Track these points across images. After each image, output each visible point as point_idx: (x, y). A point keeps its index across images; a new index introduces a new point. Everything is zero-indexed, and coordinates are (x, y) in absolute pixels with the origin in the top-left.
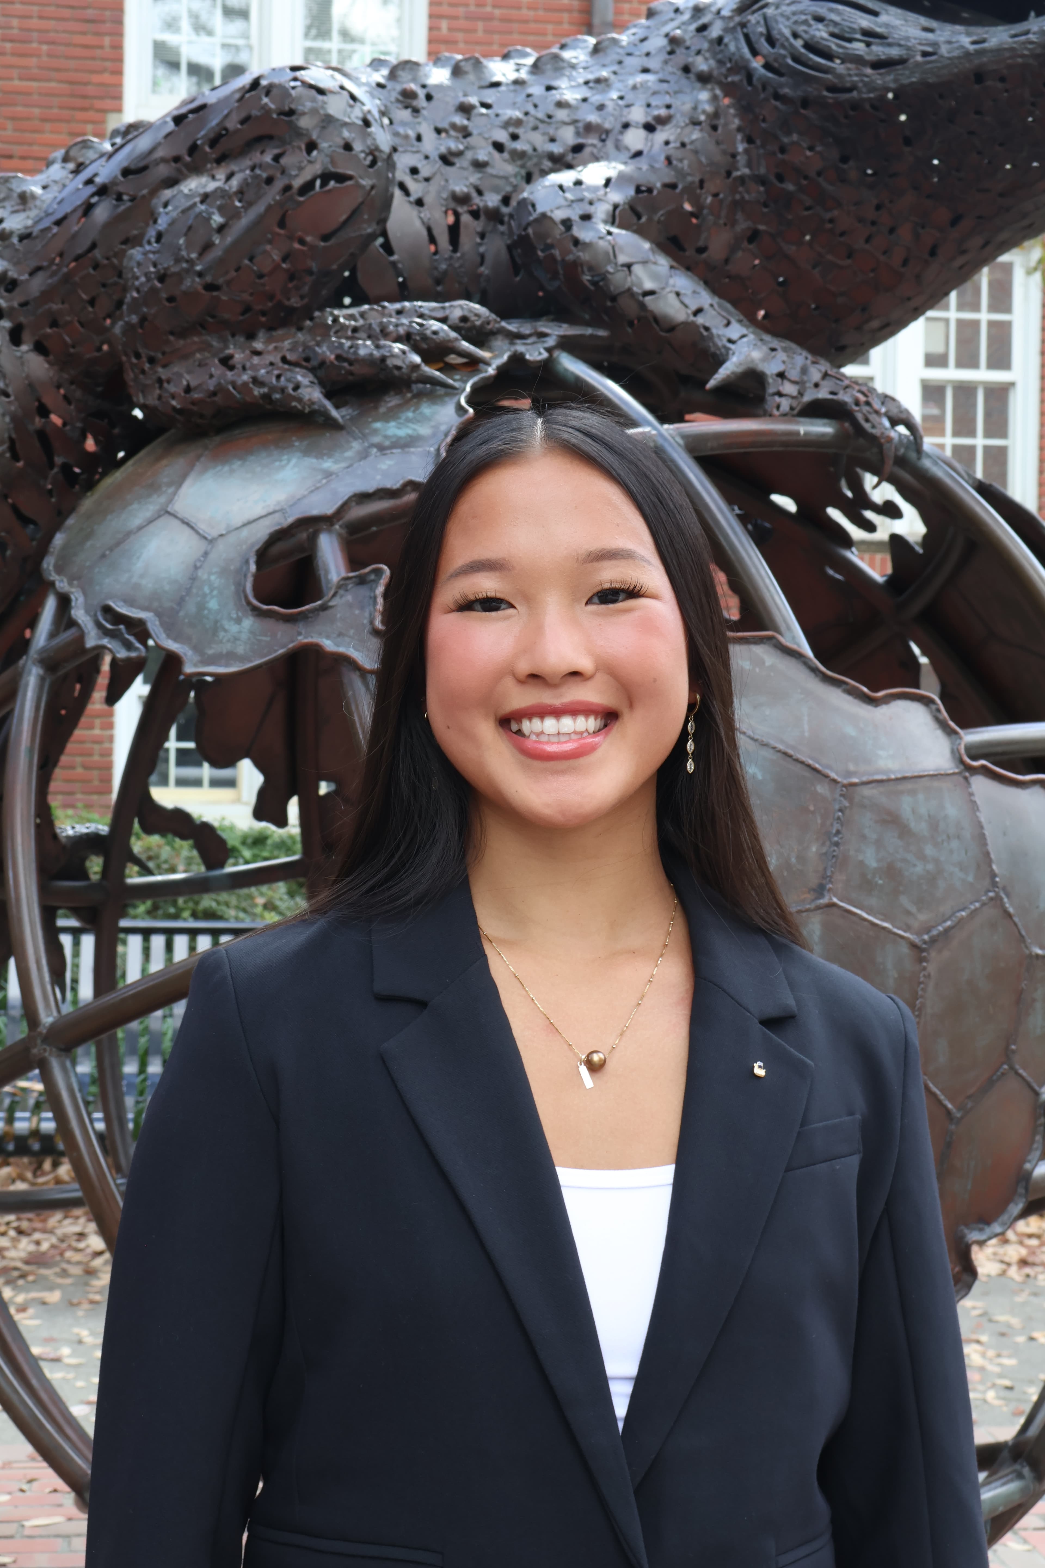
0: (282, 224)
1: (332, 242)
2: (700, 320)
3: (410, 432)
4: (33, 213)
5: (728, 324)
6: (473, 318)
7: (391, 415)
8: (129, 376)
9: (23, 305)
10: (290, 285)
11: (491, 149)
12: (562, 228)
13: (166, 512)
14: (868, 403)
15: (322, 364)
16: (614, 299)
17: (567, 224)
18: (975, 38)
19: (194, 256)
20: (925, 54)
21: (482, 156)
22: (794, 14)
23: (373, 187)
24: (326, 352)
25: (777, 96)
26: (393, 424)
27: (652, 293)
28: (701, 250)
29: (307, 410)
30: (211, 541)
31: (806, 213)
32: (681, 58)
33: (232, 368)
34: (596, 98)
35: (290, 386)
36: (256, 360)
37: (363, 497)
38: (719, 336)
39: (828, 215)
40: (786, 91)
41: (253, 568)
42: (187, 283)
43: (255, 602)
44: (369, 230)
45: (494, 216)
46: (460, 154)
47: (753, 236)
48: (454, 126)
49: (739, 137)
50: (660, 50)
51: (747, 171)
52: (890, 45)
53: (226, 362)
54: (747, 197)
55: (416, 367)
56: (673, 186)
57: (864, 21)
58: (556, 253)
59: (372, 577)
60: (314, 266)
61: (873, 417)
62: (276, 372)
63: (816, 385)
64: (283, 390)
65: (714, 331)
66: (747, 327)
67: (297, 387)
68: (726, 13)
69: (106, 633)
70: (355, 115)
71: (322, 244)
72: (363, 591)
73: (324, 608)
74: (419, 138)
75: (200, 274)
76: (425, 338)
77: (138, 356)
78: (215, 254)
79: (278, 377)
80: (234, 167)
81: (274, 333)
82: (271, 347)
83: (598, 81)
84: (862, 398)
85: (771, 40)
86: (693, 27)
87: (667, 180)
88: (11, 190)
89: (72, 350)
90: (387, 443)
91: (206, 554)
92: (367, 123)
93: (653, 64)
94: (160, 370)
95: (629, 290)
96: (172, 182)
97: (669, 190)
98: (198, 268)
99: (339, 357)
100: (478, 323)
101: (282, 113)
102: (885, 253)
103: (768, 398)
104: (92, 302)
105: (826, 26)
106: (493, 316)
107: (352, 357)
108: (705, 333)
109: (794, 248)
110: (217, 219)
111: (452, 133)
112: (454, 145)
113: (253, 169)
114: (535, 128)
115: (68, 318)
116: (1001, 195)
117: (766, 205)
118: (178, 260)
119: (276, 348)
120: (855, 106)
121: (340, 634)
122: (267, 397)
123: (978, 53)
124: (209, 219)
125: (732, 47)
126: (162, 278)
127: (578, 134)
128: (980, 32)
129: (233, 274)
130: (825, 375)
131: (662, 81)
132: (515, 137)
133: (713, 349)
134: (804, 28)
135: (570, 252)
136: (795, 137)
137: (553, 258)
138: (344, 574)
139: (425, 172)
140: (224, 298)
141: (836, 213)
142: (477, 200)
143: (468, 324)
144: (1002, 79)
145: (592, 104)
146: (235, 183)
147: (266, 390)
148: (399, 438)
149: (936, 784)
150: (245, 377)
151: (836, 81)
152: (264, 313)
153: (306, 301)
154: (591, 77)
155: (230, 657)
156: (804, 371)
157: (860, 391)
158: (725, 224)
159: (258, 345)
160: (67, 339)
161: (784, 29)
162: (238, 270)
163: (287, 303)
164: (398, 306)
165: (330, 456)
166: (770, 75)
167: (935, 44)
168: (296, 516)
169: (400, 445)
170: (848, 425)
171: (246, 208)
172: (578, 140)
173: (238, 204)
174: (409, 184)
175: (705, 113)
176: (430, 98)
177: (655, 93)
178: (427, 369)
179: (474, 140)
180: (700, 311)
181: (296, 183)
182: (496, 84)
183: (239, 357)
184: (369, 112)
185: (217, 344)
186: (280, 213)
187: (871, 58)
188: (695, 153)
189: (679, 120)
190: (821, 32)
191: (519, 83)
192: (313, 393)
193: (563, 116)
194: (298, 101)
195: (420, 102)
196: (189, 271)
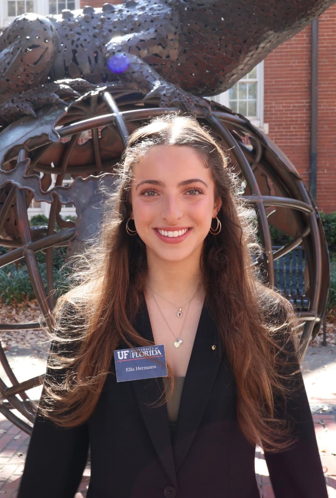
0: (22, 61)
1: (37, 64)
2: (147, 80)
3: (50, 119)
5: (155, 80)
10: (27, 78)
11: (107, 32)
14: (189, 102)
15: (35, 100)
17: (114, 53)
19: (2, 71)
21: (105, 34)
23: (47, 48)
24: (36, 97)
26: (48, 117)
28: (168, 57)
29: (28, 114)
31: (198, 43)
33: (13, 103)
35: (25, 107)
36: (19, 100)
38: (151, 84)
39: (205, 43)
41: (3, 159)
42: (2, 79)
43: (1, 170)
44: (48, 60)
46: (99, 34)
47: (185, 52)
48: (98, 25)
49: (179, 21)
51: (181, 32)
53: (13, 101)
54: (181, 40)
55: (57, 100)
56: (155, 39)
59: (27, 162)
60: (33, 72)
61: (190, 106)
63: (176, 97)
64: (22, 109)
65: (151, 82)
66: (161, 80)
70: (42, 28)
71: (34, 66)
72: (23, 166)
73: (15, 170)
74: (88, 30)
75: (4, 77)
78: (7, 71)
79: (22, 105)
80: (12, 45)
81: (26, 92)
82: (24, 96)
84: (187, 101)
87: (153, 37)
90: (44, 122)
92: (45, 30)
95: (128, 72)
97: (153, 40)
98: (4, 75)
99: (38, 98)
101: (21, 29)
103: (161, 102)
106: (88, 83)
107: (41, 98)
108: (148, 83)
109: (197, 54)
110: (7, 60)
111: (98, 28)
112: (97, 31)
113: (15, 45)
114: (121, 24)
116: (256, 33)
117: (187, 41)
120: (205, 10)
121: (16, 178)
122: (20, 111)
124: (5, 62)
127: (133, 25)
129: (12, 76)
130: (179, 94)
131: (159, 6)
132: (115, 27)
133: (150, 88)
136: (191, 20)
138: (23, 160)
139: (88, 40)
140: (11, 83)
141: (207, 42)
142: (103, 47)
143: (80, 86)
145: (138, 15)
146: (11, 50)
147: (19, 109)
148: (48, 120)
150: (16, 105)
151: (199, 2)
152: (22, 86)
156: (173, 93)
157: (187, 98)
158: (175, 49)
159: (21, 96)
163: (27, 83)
165: (31, 127)
168: (15, 145)
169: (47, 123)
170: (184, 109)
171: (13, 57)
172: (133, 27)
173: (12, 56)
174: (84, 44)
175: (168, 15)
176: (93, 18)
177: (156, 10)
178: (61, 100)
179: (103, 29)
180: (147, 77)
181: (24, 49)
182: (114, 12)
183: (16, 99)
184: (46, 26)
185: (12, 96)
186: (21, 59)
188: (165, 28)
189: (160, 18)
191: (120, 11)
192: (30, 109)
193: (129, 20)
194: (24, 25)
195: (90, 19)
196: (2, 76)
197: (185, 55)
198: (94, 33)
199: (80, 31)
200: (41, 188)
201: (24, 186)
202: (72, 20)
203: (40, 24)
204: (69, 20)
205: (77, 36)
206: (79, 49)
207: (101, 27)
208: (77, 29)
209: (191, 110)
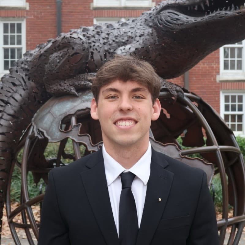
0: (68, 61)
3: (89, 98)
4: (32, 57)
7: (87, 94)
8: (46, 87)
9: (30, 74)
10: (71, 72)
11: (112, 41)
13: (49, 112)
14: (172, 89)
15: (76, 85)
18: (195, 20)
19: (54, 67)
20: (186, 23)
21: (110, 43)
22: (165, 15)
23: (84, 54)
24: (76, 83)
25: (162, 30)
26: (86, 96)
28: (150, 58)
29: (73, 94)
30: (55, 118)
32: (147, 23)
33: (61, 86)
34: (131, 31)
35: (70, 90)
36: (65, 85)
37: (79, 110)
40: (164, 29)
41: (61, 123)
42: (53, 72)
43: (60, 129)
46: (107, 43)
47: (160, 55)
48: (106, 38)
49: (157, 37)
50: (143, 21)
51: (158, 43)
52: (181, 21)
53: (60, 85)
54: (158, 48)
56: (143, 47)
57: (176, 17)
59: (79, 125)
60: (75, 68)
61: (173, 91)
62: (68, 87)
63: (163, 86)
64: (69, 90)
67: (71, 90)
68: (154, 14)
69: (39, 134)
70: (81, 42)
71: (76, 65)
72: (77, 128)
73: (71, 131)
74: (100, 40)
75: (56, 70)
77: (47, 84)
78: (58, 67)
79: (68, 88)
80: (61, 51)
82: (68, 82)
83: (132, 28)
84: (171, 88)
85: (161, 20)
86: (149, 17)
89: (38, 81)
90: (85, 100)
91: (54, 120)
92: (83, 43)
93: (142, 24)
96: (52, 54)
98: (55, 69)
99: (78, 84)
101: (68, 42)
104: (41, 73)
107: (80, 84)
109: (167, 56)
110: (58, 61)
111: (106, 39)
112: (105, 41)
113: (64, 52)
114: (120, 37)
115: (37, 76)
117: (161, 49)
118: (52, 68)
121: (73, 135)
122: (66, 91)
123: (196, 23)
124: (56, 61)
125: (155, 21)
126: (50, 71)
127: (128, 38)
128: (196, 18)
131: (144, 27)
132: (116, 39)
134: (166, 18)
136: (165, 37)
138: (75, 124)
139: (100, 46)
140: (60, 74)
142: (109, 51)
146: (61, 55)
150: (63, 88)
152: (67, 76)
153: (74, 74)
154: (131, 26)
157: (170, 86)
158: (154, 53)
159: (66, 82)
160: (37, 79)
161: (163, 18)
162: (61, 69)
165: (75, 102)
166: (161, 26)
167: (188, 21)
168: (68, 114)
169: (87, 100)
170: (169, 93)
171: (63, 59)
172: (128, 39)
173: (61, 58)
174: (98, 49)
175: (150, 33)
176: (102, 32)
177: (142, 30)
179: (109, 40)
181: (71, 55)
182: (114, 29)
183: (62, 84)
184: (84, 41)
185: (59, 82)
186: (68, 60)
187: (178, 23)
188: (148, 40)
189: (145, 35)
190: (169, 19)
191: (118, 29)
192: (74, 91)
193: (125, 35)
194: (71, 40)
195: (100, 34)
196: (54, 70)
197: (160, 57)
198: (103, 42)
199: (95, 41)
200: (91, 142)
201: (79, 141)
202: (89, 33)
204: (87, 33)
205: (93, 44)
206: (95, 52)
207: (108, 38)
208: (93, 39)
209: (174, 94)
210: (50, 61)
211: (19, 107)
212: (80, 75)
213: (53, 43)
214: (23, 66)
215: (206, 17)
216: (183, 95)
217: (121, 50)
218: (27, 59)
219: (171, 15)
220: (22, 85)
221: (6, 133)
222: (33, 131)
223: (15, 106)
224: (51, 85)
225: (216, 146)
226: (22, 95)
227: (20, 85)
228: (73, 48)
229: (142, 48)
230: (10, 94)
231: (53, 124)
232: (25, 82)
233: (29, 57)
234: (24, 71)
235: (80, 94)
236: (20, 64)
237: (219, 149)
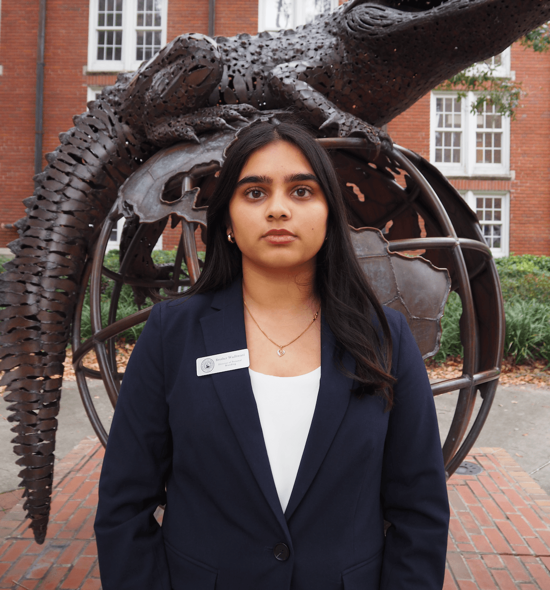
0: (184, 81)
1: (200, 86)
2: (320, 107)
3: (218, 145)
5: (330, 108)
6: (247, 109)
7: (215, 139)
8: (146, 130)
10: (188, 100)
11: (267, 58)
12: (280, 80)
13: (148, 172)
14: (371, 132)
15: (196, 124)
16: (294, 102)
17: (282, 79)
18: (414, 16)
20: (398, 22)
21: (264, 60)
22: (360, 12)
23: (213, 69)
24: (198, 121)
25: (355, 38)
26: (214, 142)
27: (306, 99)
28: (333, 86)
29: (190, 139)
30: (156, 181)
31: (366, 74)
32: (328, 28)
33: (170, 127)
34: (301, 42)
35: (185, 131)
36: (178, 124)
37: (198, 166)
38: (326, 112)
39: (373, 75)
40: (357, 36)
41: (163, 188)
42: (158, 102)
43: (162, 200)
44: (213, 83)
45: (266, 78)
46: (258, 60)
47: (350, 82)
48: (256, 52)
49: (345, 51)
50: (322, 26)
51: (347, 62)
52: (388, 20)
53: (170, 125)
54: (347, 70)
55: (223, 124)
56: (321, 67)
57: (380, 13)
58: (278, 88)
59: (195, 191)
60: (196, 95)
61: (373, 137)
62: (182, 127)
63: (356, 127)
64: (183, 133)
65: (325, 111)
66: (336, 109)
67: (187, 132)
68: (341, 14)
69: (125, 210)
70: (208, 47)
71: (197, 87)
72: (191, 196)
73: (180, 201)
74: (245, 56)
75: (162, 98)
76: (229, 115)
77: (147, 124)
78: (166, 92)
79: (182, 129)
80: (172, 65)
81: (184, 116)
82: (183, 120)
83: (303, 37)
84: (370, 131)
85: (353, 21)
86: (332, 19)
87: (319, 65)
88: (123, 77)
89: (135, 123)
90: (210, 148)
91: (153, 185)
92: (212, 49)
93: (320, 31)
94: (153, 128)
95: (299, 99)
96: (157, 71)
97: (320, 68)
98: (161, 96)
99: (201, 122)
100: (249, 110)
101: (185, 48)
102: (393, 86)
103: (339, 131)
104: (139, 108)
105: (369, 15)
106: (254, 108)
107: (204, 122)
108: (322, 111)
109: (363, 85)
110: (167, 81)
111: (256, 54)
112: (256, 57)
113: (177, 65)
114: (281, 52)
115: (134, 114)
117: (353, 72)
119: (184, 120)
120: (378, 39)
121: (183, 210)
122: (179, 135)
123: (415, 20)
124: (164, 81)
125: (342, 25)
126: (152, 100)
127: (294, 53)
128: (416, 14)
129: (171, 98)
130: (359, 124)
131: (322, 35)
133: (324, 117)
134: (363, 16)
135: (282, 88)
136: (360, 50)
137: (277, 90)
138: (189, 190)
139: (246, 66)
140: (169, 105)
141: (375, 74)
142: (262, 74)
143: (245, 111)
144: (423, 28)
145: (299, 43)
146: (172, 70)
147: (178, 133)
148: (214, 147)
149: (377, 260)
150: (173, 129)
151: (371, 32)
152: (181, 109)
153: (194, 105)
154: (301, 35)
155: (153, 217)
156: (352, 122)
157: (369, 128)
158: (340, 79)
159: (179, 119)
160: (134, 120)
161: (357, 17)
162: (172, 96)
163: (188, 106)
164: (224, 106)
165: (193, 153)
166: (353, 31)
167: (401, 19)
168: (178, 172)
169: (214, 149)
170: (365, 140)
171: (175, 77)
172: (295, 55)
173: (172, 76)
174: (241, 70)
175: (334, 44)
176: (250, 44)
177: (319, 39)
178: (227, 125)
179: (262, 56)
180: (321, 104)
181: (188, 69)
182: (272, 39)
183: (173, 123)
184: (213, 46)
185: (168, 119)
186: (184, 78)
187: (382, 24)
188: (330, 56)
189: (325, 47)
190: (367, 17)
191: (279, 38)
192: (192, 134)
193: (290, 47)
194: (190, 43)
195: (247, 46)
196: (159, 97)
197: (350, 85)
198: (252, 59)
199: (237, 57)
201: (193, 219)
202: (228, 44)
203: (207, 43)
204: (225, 45)
205: (234, 62)
206: (237, 75)
207: (260, 54)
208: (233, 54)
209: (375, 141)
210: (153, 84)
211: (101, 166)
212: (206, 108)
213: (160, 52)
214: (111, 97)
215: (435, 10)
216: (392, 148)
217: (281, 68)
218: (119, 86)
219: (371, 10)
220: (107, 129)
221: (75, 211)
222: (118, 207)
223: (93, 165)
224: (155, 127)
225: (453, 239)
226: (107, 147)
227: (104, 130)
228: (193, 57)
229: (318, 67)
230: (86, 145)
231: (150, 191)
232: (113, 125)
233: (123, 83)
234: (112, 105)
235: (203, 139)
236: (107, 95)
237: (458, 243)
